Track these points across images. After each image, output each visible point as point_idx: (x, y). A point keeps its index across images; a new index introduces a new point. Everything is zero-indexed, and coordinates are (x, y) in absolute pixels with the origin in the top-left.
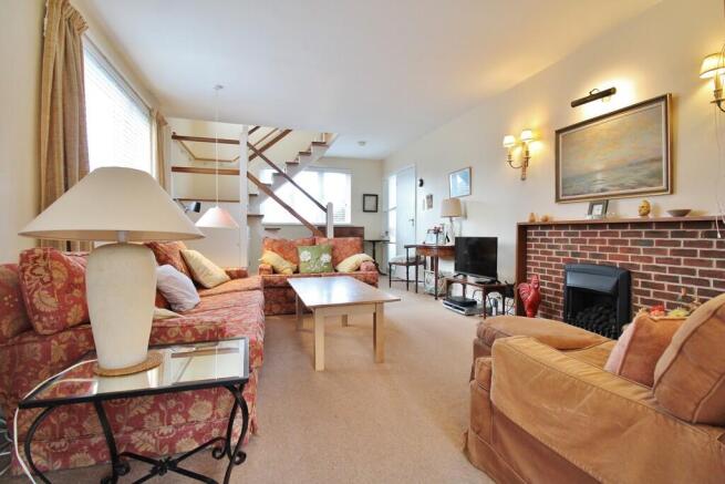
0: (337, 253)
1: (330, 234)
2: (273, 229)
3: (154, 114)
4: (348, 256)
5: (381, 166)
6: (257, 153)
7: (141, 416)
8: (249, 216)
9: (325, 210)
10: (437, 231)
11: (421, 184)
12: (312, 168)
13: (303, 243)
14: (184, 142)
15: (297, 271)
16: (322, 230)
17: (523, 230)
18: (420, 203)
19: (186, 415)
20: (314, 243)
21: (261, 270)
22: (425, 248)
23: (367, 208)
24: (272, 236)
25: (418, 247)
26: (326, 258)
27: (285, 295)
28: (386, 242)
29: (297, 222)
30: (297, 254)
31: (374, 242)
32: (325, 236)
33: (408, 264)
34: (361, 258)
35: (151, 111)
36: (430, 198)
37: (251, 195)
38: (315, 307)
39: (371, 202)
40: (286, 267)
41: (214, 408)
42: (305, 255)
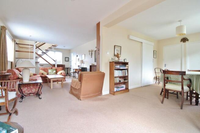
0: (57, 70)
1: (56, 66)
2: (42, 65)
3: (14, 40)
4: (59, 71)
5: (70, 51)
6: (37, 47)
7: (25, 91)
8: (36, 62)
9: (55, 61)
10: (79, 66)
11: (77, 56)
12: (52, 51)
13: (49, 69)
14: (19, 45)
15: (48, 74)
16: (54, 65)
17: (91, 66)
18: (77, 60)
19: (31, 91)
20: (52, 68)
21: (40, 74)
22: (77, 69)
23: (66, 60)
24: (42, 67)
25: (75, 69)
26: (55, 71)
27: (45, 79)
28: (71, 68)
29: (47, 63)
30: (48, 71)
31: (67, 68)
32: (55, 67)
33: (74, 73)
34: (62, 71)
35: (13, 39)
36: (79, 59)
37: (36, 57)
38: (51, 79)
39: (67, 59)
40: (45, 74)
41: (36, 90)
42: (50, 71)
